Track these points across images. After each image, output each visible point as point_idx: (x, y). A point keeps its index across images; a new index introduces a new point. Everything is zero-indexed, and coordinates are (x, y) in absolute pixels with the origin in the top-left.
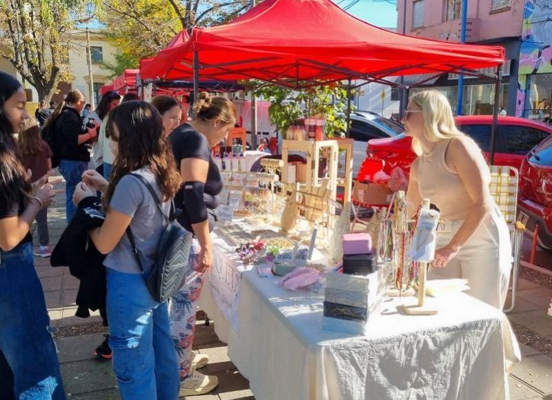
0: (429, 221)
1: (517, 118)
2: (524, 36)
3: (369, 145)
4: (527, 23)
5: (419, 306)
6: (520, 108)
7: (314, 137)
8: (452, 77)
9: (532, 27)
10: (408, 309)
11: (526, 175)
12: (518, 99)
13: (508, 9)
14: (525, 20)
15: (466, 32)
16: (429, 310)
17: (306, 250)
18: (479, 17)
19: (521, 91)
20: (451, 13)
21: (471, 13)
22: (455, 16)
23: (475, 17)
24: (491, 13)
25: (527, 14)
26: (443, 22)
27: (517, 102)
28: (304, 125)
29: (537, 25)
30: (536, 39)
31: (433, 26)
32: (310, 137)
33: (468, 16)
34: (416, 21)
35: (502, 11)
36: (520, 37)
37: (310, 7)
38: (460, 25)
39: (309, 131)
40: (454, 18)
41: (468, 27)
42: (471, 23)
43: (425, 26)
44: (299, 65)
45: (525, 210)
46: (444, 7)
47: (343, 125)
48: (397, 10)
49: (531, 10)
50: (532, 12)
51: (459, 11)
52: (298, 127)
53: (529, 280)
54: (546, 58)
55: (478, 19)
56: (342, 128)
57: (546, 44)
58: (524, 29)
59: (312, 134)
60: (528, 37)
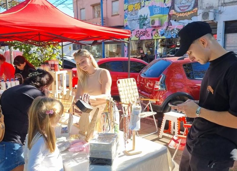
0: (137, 111)
1: (126, 57)
2: (125, 26)
3: (73, 71)
4: (126, 21)
5: (133, 150)
6: (126, 53)
7: (54, 70)
8: (99, 41)
9: (127, 22)
10: (129, 152)
11: (141, 82)
12: (125, 50)
13: (118, 15)
14: (125, 19)
15: (104, 23)
16: (138, 152)
17: (66, 127)
18: (108, 17)
19: (126, 47)
20: (96, 15)
21: (104, 15)
22: (98, 16)
23: (106, 17)
24: (112, 16)
25: (125, 17)
26: (93, 18)
27: (125, 51)
28: (48, 64)
29: (129, 21)
30: (129, 27)
31: (90, 20)
32: (52, 70)
33: (103, 16)
34: (82, 17)
35: (116, 15)
36: (124, 26)
37: (45, 8)
38: (100, 20)
39: (51, 67)
40: (98, 17)
41: (104, 21)
42: (104, 19)
43: (86, 19)
44: (40, 35)
45: (142, 95)
46: (93, 12)
47: (60, 62)
48: (74, 12)
49: (127, 16)
50: (127, 17)
51: (99, 14)
52: (46, 65)
53: (148, 124)
54: (134, 34)
55: (107, 18)
56: (60, 63)
57: (133, 29)
58: (125, 23)
59: (53, 68)
60: (127, 26)
